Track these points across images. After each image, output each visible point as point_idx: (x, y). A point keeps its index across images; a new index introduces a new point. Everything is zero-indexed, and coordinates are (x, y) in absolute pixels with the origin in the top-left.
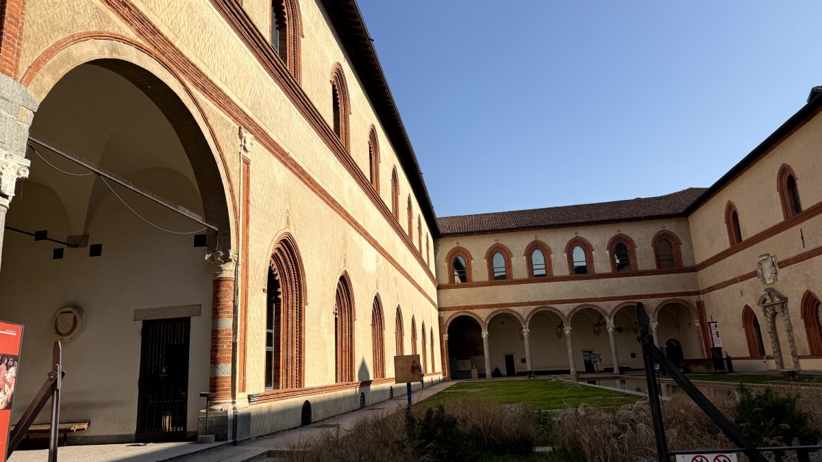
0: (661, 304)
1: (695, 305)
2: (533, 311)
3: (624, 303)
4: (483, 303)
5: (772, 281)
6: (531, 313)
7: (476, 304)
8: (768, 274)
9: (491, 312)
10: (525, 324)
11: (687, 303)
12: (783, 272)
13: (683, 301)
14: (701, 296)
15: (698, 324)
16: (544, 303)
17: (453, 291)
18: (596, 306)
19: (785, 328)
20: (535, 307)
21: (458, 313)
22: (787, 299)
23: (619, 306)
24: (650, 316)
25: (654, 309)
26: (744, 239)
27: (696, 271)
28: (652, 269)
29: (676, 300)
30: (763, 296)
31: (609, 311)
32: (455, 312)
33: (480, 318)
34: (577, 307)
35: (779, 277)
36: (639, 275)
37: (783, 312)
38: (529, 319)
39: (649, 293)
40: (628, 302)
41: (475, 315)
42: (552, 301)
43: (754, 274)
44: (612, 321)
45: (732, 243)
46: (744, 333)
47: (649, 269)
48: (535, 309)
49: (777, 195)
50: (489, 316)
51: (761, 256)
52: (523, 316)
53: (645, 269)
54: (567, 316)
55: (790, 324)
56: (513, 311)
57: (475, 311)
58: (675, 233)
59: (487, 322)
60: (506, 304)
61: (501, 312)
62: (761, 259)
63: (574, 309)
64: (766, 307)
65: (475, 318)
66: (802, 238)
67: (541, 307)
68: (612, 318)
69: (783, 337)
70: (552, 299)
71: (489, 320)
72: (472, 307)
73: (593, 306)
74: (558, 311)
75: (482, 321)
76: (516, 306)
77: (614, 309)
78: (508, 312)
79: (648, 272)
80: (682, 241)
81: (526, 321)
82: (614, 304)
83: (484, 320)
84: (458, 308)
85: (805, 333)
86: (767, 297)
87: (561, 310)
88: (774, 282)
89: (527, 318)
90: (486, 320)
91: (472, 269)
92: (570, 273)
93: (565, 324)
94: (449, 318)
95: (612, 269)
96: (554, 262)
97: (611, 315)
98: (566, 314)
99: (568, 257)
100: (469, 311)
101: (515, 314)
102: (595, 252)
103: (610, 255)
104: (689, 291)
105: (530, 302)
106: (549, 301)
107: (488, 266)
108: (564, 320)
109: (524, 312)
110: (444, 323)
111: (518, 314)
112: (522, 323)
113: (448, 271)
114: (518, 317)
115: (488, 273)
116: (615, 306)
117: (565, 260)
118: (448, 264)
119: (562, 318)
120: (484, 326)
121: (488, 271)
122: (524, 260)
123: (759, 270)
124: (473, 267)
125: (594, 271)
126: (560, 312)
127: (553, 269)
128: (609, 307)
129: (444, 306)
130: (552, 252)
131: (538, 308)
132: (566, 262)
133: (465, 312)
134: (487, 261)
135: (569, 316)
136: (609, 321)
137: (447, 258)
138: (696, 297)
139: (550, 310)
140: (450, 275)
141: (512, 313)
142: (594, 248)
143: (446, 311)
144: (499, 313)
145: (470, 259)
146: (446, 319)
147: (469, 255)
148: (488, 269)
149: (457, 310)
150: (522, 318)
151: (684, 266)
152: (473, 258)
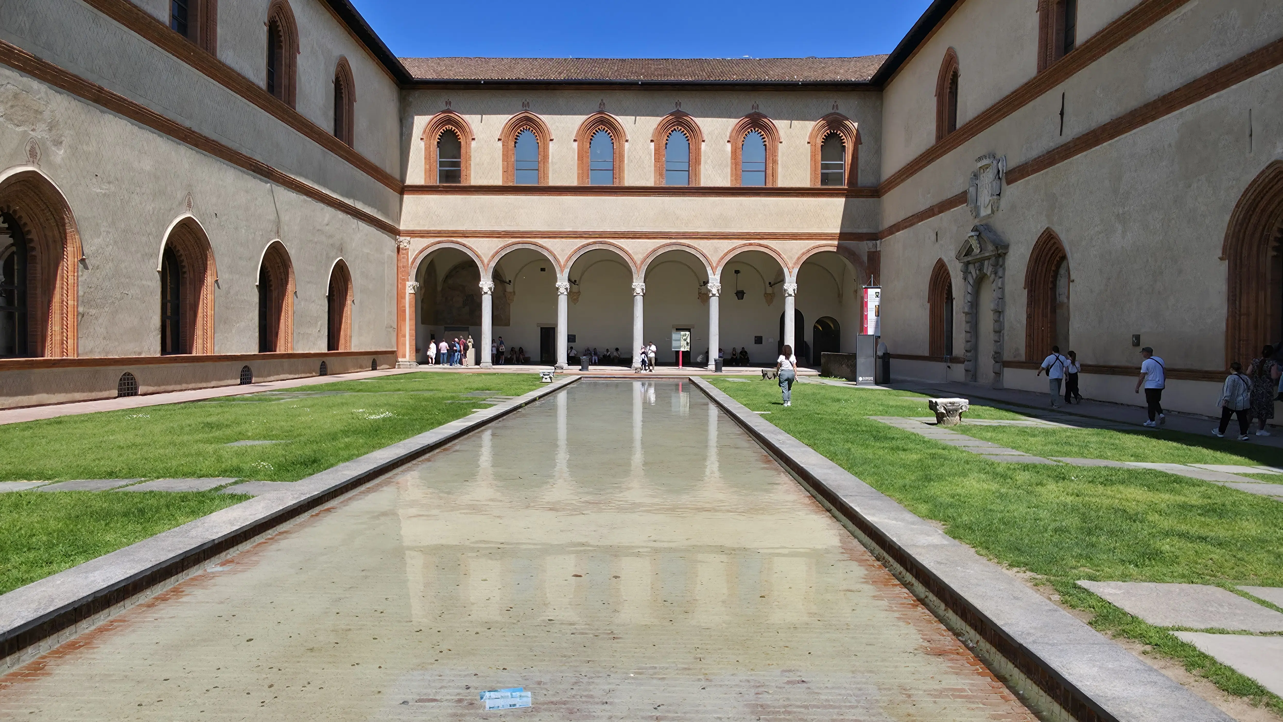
0: (808, 251)
1: (865, 259)
2: (580, 249)
3: (745, 245)
4: (488, 228)
5: (989, 211)
6: (575, 253)
7: (472, 228)
8: (985, 198)
9: (502, 244)
10: (562, 271)
11: (853, 253)
12: (1013, 191)
13: (846, 249)
14: (878, 242)
16: (602, 235)
17: (432, 200)
18: (695, 248)
19: (992, 306)
20: (585, 242)
21: (439, 242)
22: (1006, 247)
23: (734, 249)
24: (786, 270)
25: (794, 260)
26: (960, 123)
27: (877, 196)
28: (802, 185)
30: (967, 241)
31: (715, 258)
32: (432, 240)
33: (479, 256)
34: (659, 248)
35: (1004, 203)
36: (778, 195)
37: (996, 273)
38: (570, 264)
39: (790, 230)
40: (751, 244)
41: (470, 249)
42: (615, 233)
43: (961, 199)
44: (718, 277)
45: (939, 135)
46: (928, 311)
47: (798, 184)
48: (584, 246)
49: (1034, 21)
50: (497, 253)
51: (981, 159)
52: (558, 257)
53: (789, 185)
54: (639, 262)
55: (1002, 298)
56: (542, 247)
57: (470, 242)
59: (493, 264)
60: (531, 232)
62: (980, 164)
63: (654, 251)
65: (469, 254)
66: (1062, 114)
67: (595, 243)
68: (719, 271)
69: (986, 322)
70: (616, 229)
71: (496, 259)
72: (465, 234)
73: (689, 246)
74: (626, 252)
75: (482, 262)
76: (549, 237)
77: (726, 254)
78: (532, 247)
79: (795, 191)
81: (565, 265)
82: (726, 245)
83: (486, 261)
84: (439, 234)
86: (974, 243)
87: (630, 252)
88: (993, 212)
89: (567, 261)
90: (490, 261)
91: (472, 158)
92: (655, 182)
93: (635, 276)
94: (421, 252)
95: (732, 181)
96: (629, 157)
97: (718, 264)
98: (638, 258)
99: (655, 150)
100: (459, 240)
101: (546, 253)
102: (706, 145)
103: (732, 152)
104: (860, 231)
105: (575, 233)
106: (610, 233)
107: (503, 155)
108: (633, 269)
109: (563, 250)
110: (410, 261)
111: (551, 252)
112: (558, 270)
113: (425, 158)
114: (551, 258)
115: (503, 168)
116: (726, 251)
117: (651, 155)
118: (425, 145)
119: (631, 264)
120: (486, 270)
121: (503, 164)
122: (574, 149)
123: (972, 190)
124: (473, 154)
125: (699, 183)
126: (629, 255)
127: (626, 172)
128: (716, 250)
129: (411, 227)
130: (628, 138)
131: (588, 244)
132: (651, 159)
133: (452, 242)
134: (503, 145)
135: (642, 263)
136: (713, 276)
137: (424, 132)
138: (870, 243)
139: (612, 249)
140: (428, 167)
141: (540, 250)
142: (705, 136)
143: (416, 237)
144: (515, 248)
145: (470, 137)
146: (414, 251)
147: (468, 130)
148: (503, 161)
149: (438, 237)
150: (558, 261)
151: (859, 185)
152: (476, 137)
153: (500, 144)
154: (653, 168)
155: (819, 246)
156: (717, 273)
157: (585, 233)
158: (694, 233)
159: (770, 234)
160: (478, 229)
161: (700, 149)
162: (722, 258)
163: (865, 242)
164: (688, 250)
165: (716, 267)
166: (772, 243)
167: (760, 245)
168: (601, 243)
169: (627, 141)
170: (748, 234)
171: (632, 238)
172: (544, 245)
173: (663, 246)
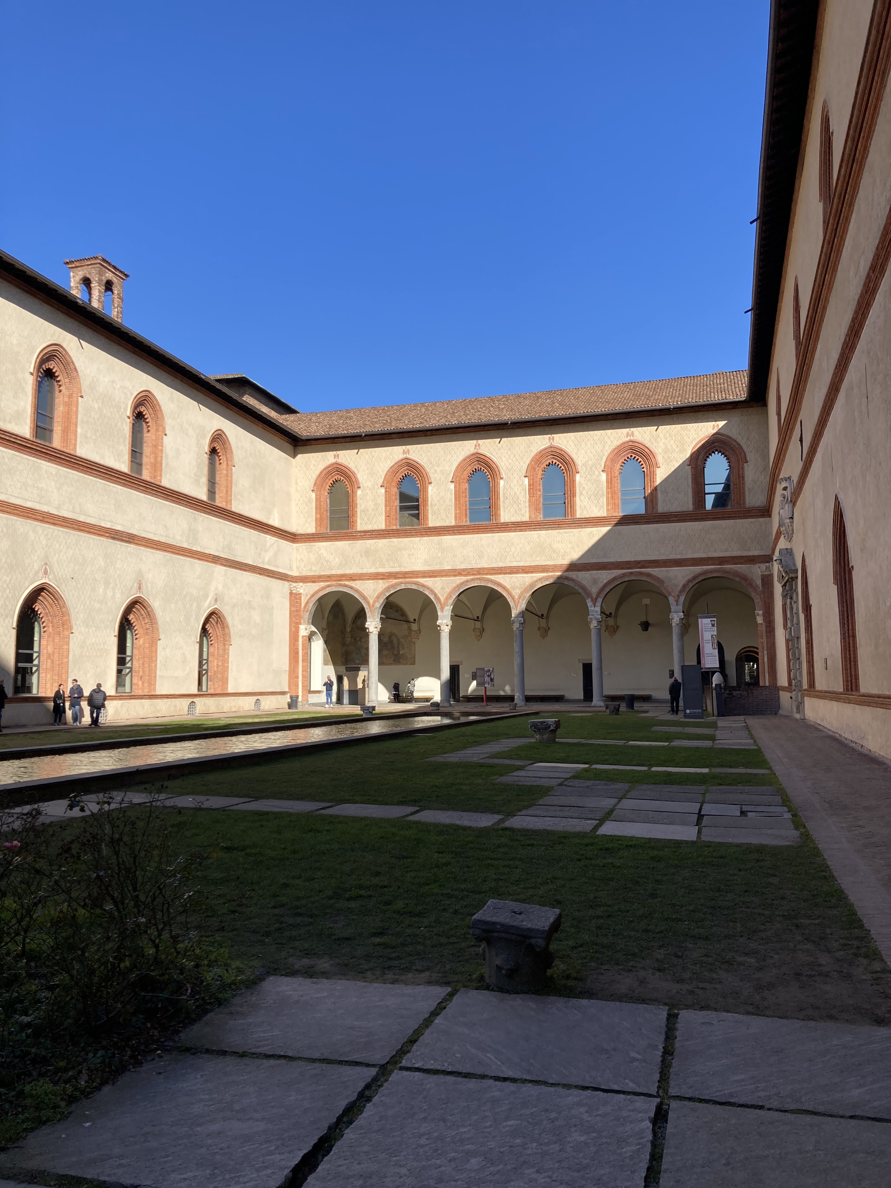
0: (694, 578)
1: (759, 582)
2: (459, 586)
3: (624, 575)
4: (373, 570)
6: (455, 590)
7: (360, 571)
9: (387, 585)
10: (442, 609)
11: (745, 578)
13: (737, 574)
14: (770, 564)
15: (760, 620)
16: (480, 571)
17: (323, 547)
18: (573, 580)
20: (463, 579)
21: (329, 586)
23: (614, 579)
24: (671, 599)
25: (679, 588)
27: (769, 515)
28: (684, 509)
29: (725, 571)
31: (594, 590)
32: (322, 584)
33: (365, 598)
34: (536, 581)
36: (657, 522)
38: (451, 601)
39: (672, 557)
40: (631, 573)
41: (357, 591)
42: (493, 569)
44: (598, 609)
47: (679, 509)
48: (462, 583)
50: (382, 593)
52: (439, 595)
53: (672, 510)
54: (517, 597)
56: (424, 586)
57: (357, 584)
58: (739, 439)
59: (379, 605)
60: (413, 572)
61: (403, 587)
63: (532, 585)
65: (356, 596)
67: (473, 580)
68: (599, 604)
70: (494, 565)
72: (352, 577)
74: (504, 588)
75: (368, 603)
76: (430, 577)
77: (605, 586)
78: (414, 587)
79: (676, 516)
80: (750, 456)
81: (445, 604)
82: (605, 576)
83: (371, 602)
84: (329, 578)
87: (508, 587)
89: (447, 599)
90: (375, 602)
91: (358, 506)
92: (530, 517)
94: (313, 596)
95: (608, 510)
96: (504, 494)
97: (598, 596)
98: (516, 593)
99: (529, 485)
100: (347, 583)
101: (427, 593)
102: (581, 476)
103: (607, 482)
104: (751, 553)
105: (454, 570)
106: (488, 569)
107: (386, 500)
108: (512, 604)
109: (443, 588)
110: (303, 604)
111: (432, 591)
112: (439, 608)
113: (316, 508)
114: (432, 597)
115: (386, 513)
116: (605, 581)
117: (525, 491)
118: (316, 496)
119: (509, 600)
120: (372, 611)
121: (385, 509)
122: (451, 490)
124: (359, 501)
126: (507, 590)
127: (502, 509)
128: (595, 581)
129: (304, 574)
130: (503, 475)
131: (467, 581)
132: (525, 494)
133: (340, 585)
134: (386, 491)
135: (521, 597)
136: (593, 609)
137: (315, 484)
138: (763, 566)
139: (489, 585)
140: (318, 516)
141: (421, 589)
142: (579, 469)
143: (308, 582)
144: (399, 588)
145: (356, 486)
146: (307, 595)
147: (354, 480)
148: (386, 506)
149: (328, 581)
150: (438, 599)
151: (747, 505)
152: (361, 485)
153: (383, 490)
154: (527, 504)
155: (706, 572)
156: (597, 604)
157: (464, 570)
159: (651, 562)
160: (364, 571)
161: (574, 481)
162: (602, 589)
163: (757, 565)
164: (566, 582)
165: (596, 599)
166: (655, 571)
167: (641, 574)
168: (479, 579)
169: (502, 478)
170: (627, 563)
171: (509, 573)
172: (426, 584)
173: (540, 579)
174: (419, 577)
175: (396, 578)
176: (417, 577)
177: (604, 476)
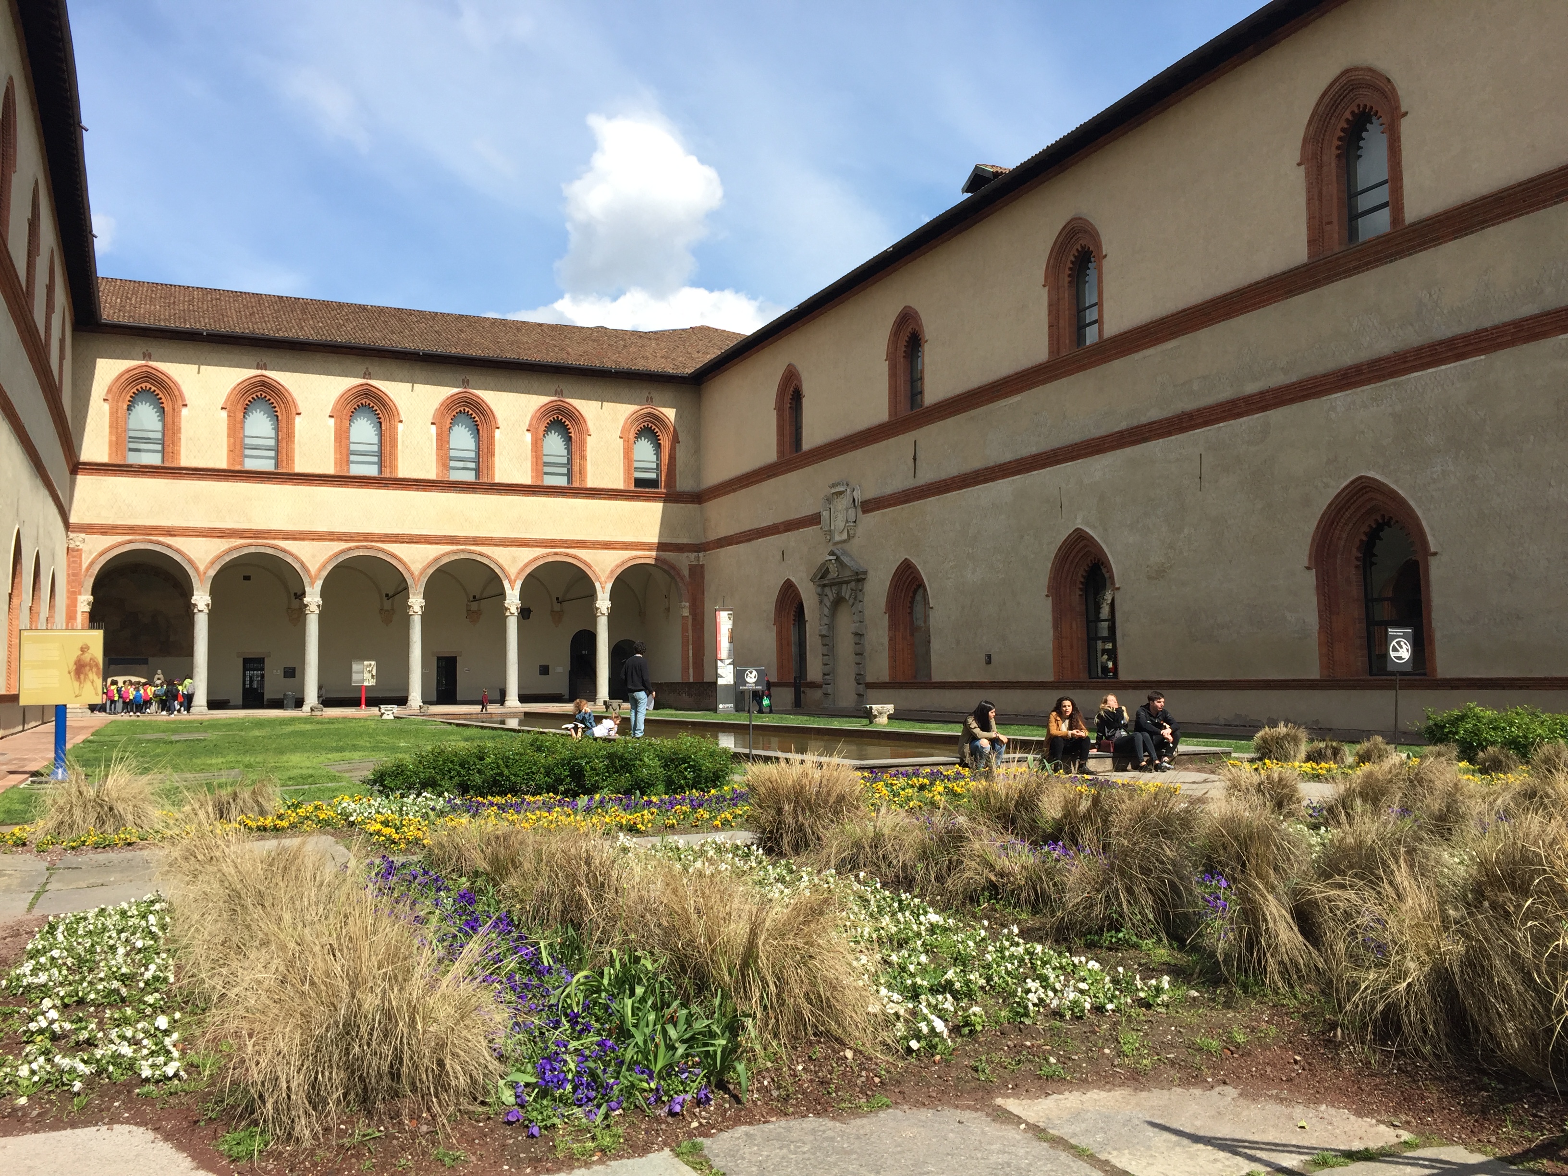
0: (623, 563)
1: (686, 573)
2: (337, 555)
3: (549, 554)
4: (206, 524)
5: (845, 536)
6: (330, 559)
7: (183, 524)
8: (839, 523)
9: (226, 546)
10: (312, 584)
11: (672, 567)
12: (868, 521)
13: (665, 562)
14: (701, 554)
15: (686, 613)
16: (368, 537)
18: (488, 557)
19: (851, 629)
20: (344, 545)
21: (130, 542)
22: (865, 574)
23: (536, 559)
24: (598, 586)
25: (608, 573)
26: (806, 446)
27: (700, 503)
28: (616, 486)
29: (652, 558)
30: (823, 564)
31: (513, 570)
32: (119, 538)
33: (190, 561)
34: (443, 555)
35: (860, 530)
36: (587, 497)
37: (855, 597)
38: (325, 574)
39: (601, 538)
40: (556, 554)
41: (178, 551)
42: (386, 535)
43: (814, 520)
44: (517, 592)
45: (781, 452)
46: (774, 634)
47: (610, 485)
48: (343, 552)
49: (884, 367)
50: (218, 558)
51: (834, 485)
52: (307, 564)
53: (601, 485)
55: (862, 622)
56: (284, 551)
57: (179, 543)
59: (212, 573)
60: (269, 532)
61: (253, 550)
62: (833, 491)
63: (437, 559)
64: (824, 586)
65: (177, 558)
66: (915, 459)
67: (358, 548)
68: (519, 585)
69: (845, 646)
70: (388, 531)
71: (217, 567)
72: (170, 532)
73: (481, 554)
74: (401, 560)
75: (196, 569)
76: (295, 539)
77: (526, 566)
78: (270, 551)
79: (608, 492)
80: (682, 436)
81: (317, 576)
82: (526, 555)
83: (202, 568)
84: (131, 530)
85: (886, 640)
86: (831, 567)
87: (406, 559)
88: (849, 538)
89: (320, 570)
90: (207, 568)
91: (183, 430)
92: (437, 475)
93: (411, 591)
94: (101, 554)
95: (531, 477)
96: (403, 442)
97: (517, 577)
98: (416, 568)
99: (437, 435)
100: (161, 539)
101: (290, 561)
102: (501, 433)
103: (532, 443)
104: (679, 541)
105: (331, 533)
106: (379, 535)
108: (410, 581)
109: (314, 556)
110: (85, 566)
111: (296, 558)
112: (306, 581)
113: (111, 427)
114: (297, 566)
115: (229, 446)
116: (526, 561)
117: (431, 441)
118: (111, 408)
119: (407, 576)
120: (201, 581)
121: (228, 441)
122: (330, 427)
123: (825, 514)
124: (184, 425)
125: (493, 477)
126: (404, 564)
127: (400, 459)
128: (514, 560)
129: (87, 520)
130: (403, 418)
131: (350, 549)
132: (431, 445)
133: (151, 541)
134: (229, 416)
135: (421, 574)
136: (511, 591)
137: (109, 391)
138: (692, 555)
139: (380, 555)
140: (114, 438)
141: (281, 555)
142: (500, 422)
143: (94, 533)
144: (246, 551)
145: (180, 403)
146: (90, 552)
147: (177, 393)
148: (229, 436)
149: (128, 534)
150: (306, 570)
151: (678, 489)
152: (187, 402)
153: (224, 414)
154: (434, 458)
155: (635, 558)
156: (515, 587)
157: (344, 534)
158: (487, 538)
159: (578, 542)
160: (191, 524)
161: (493, 437)
162: (522, 570)
163: (686, 554)
164: (479, 558)
165: (515, 580)
166: (582, 553)
167: (567, 555)
168: (366, 547)
169: (401, 422)
170: (553, 541)
171: (408, 543)
172: (287, 548)
173: (448, 554)
174: (278, 539)
175: (241, 538)
176: (274, 538)
177: (528, 436)
